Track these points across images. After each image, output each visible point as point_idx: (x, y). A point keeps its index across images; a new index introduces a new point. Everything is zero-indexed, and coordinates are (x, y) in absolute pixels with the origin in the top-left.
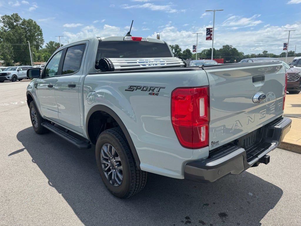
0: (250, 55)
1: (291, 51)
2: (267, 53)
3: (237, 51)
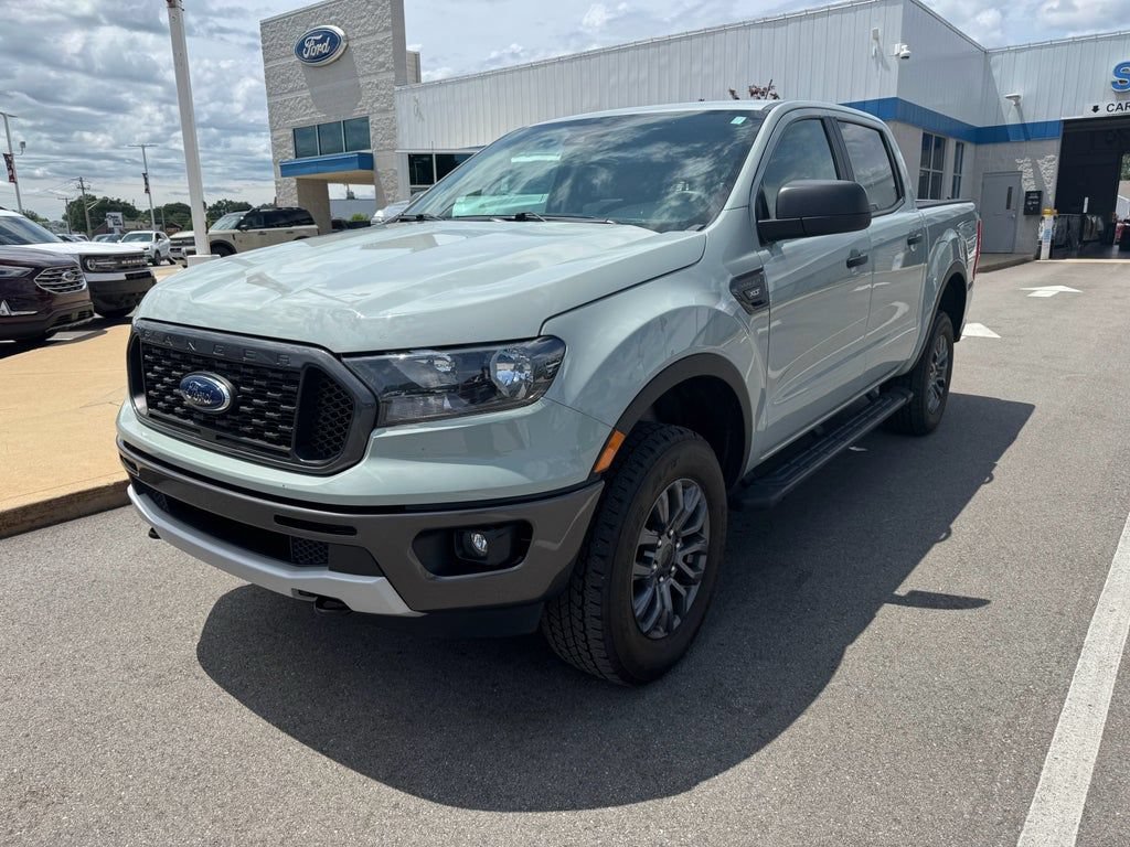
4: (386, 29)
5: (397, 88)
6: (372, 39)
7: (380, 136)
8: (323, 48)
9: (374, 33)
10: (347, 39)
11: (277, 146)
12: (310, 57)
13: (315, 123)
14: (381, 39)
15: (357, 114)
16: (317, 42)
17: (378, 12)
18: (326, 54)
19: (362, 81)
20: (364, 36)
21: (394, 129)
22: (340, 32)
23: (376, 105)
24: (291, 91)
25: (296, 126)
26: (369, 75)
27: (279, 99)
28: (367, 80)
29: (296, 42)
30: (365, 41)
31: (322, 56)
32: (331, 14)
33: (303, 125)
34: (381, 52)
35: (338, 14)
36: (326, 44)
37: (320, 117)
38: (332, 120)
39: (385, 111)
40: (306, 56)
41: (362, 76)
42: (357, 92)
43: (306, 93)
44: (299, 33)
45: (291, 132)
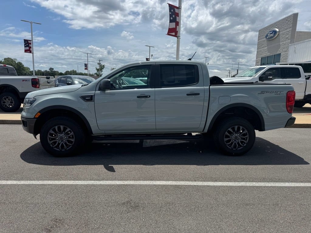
0: (37, 71)
1: (74, 70)
2: (54, 70)
3: (23, 65)
4: (290, 27)
5: (290, 44)
6: (286, 31)
7: (283, 59)
8: (272, 35)
9: (286, 29)
10: (279, 32)
11: (257, 62)
12: (269, 38)
13: (267, 56)
14: (288, 31)
15: (278, 53)
16: (271, 34)
17: (289, 23)
18: (273, 37)
19: (281, 43)
20: (284, 30)
21: (287, 56)
22: (277, 30)
23: (284, 50)
24: (263, 47)
25: (262, 57)
26: (283, 41)
27: (260, 50)
28: (282, 43)
29: (266, 34)
30: (284, 32)
31: (272, 37)
32: (276, 25)
33: (264, 56)
34: (287, 34)
35: (278, 25)
36: (273, 34)
37: (268, 54)
38: (271, 55)
39: (286, 51)
40: (267, 38)
41: (281, 42)
42: (279, 46)
43: (266, 48)
44: (267, 32)
45: (261, 59)
